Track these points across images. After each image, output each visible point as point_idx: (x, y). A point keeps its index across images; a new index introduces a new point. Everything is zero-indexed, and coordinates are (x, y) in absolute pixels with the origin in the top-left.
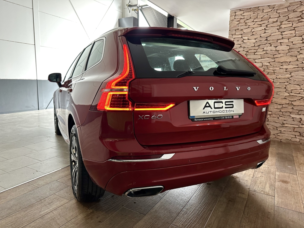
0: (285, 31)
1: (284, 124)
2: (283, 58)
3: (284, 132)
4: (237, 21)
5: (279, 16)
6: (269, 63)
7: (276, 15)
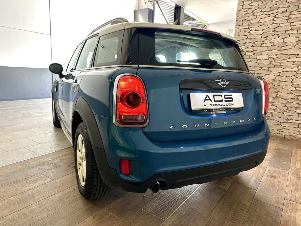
0: (294, 22)
1: (288, 119)
2: (290, 50)
3: (288, 128)
4: (245, 11)
5: (289, 5)
6: (276, 55)
7: (286, 4)
